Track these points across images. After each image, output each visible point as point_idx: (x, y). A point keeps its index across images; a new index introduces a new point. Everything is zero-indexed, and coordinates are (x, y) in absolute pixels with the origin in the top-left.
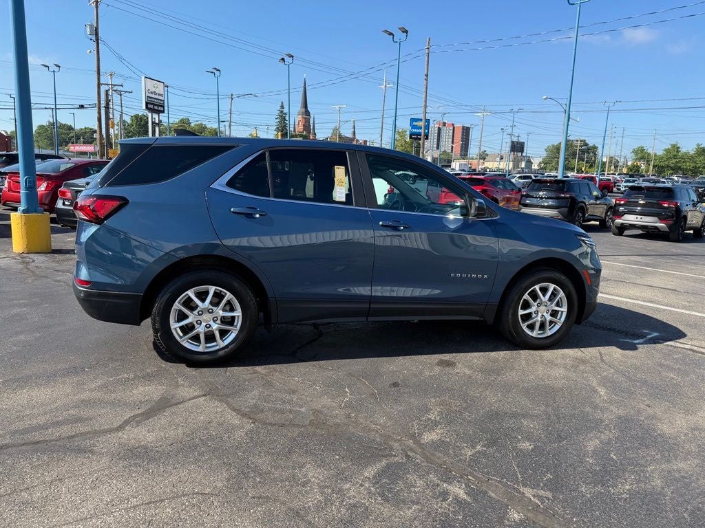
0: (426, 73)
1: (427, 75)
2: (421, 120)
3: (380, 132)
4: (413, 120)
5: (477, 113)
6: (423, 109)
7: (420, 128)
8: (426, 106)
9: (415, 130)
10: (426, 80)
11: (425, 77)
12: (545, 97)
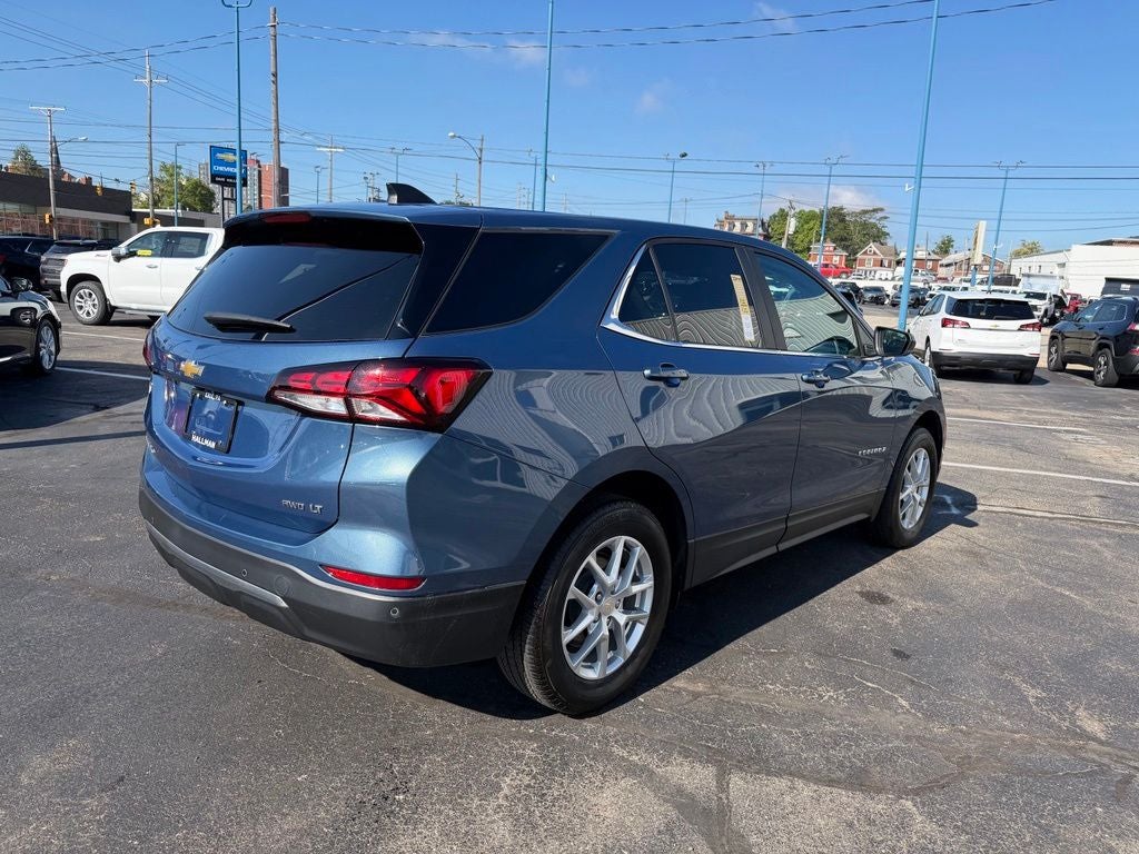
0: (273, 70)
1: (275, 75)
2: (233, 151)
3: (149, 167)
4: (214, 150)
5: (319, 146)
6: (272, 135)
7: (233, 165)
8: (278, 130)
9: (221, 169)
10: (275, 83)
11: (273, 78)
12: (451, 134)
